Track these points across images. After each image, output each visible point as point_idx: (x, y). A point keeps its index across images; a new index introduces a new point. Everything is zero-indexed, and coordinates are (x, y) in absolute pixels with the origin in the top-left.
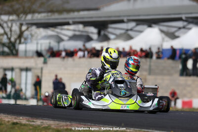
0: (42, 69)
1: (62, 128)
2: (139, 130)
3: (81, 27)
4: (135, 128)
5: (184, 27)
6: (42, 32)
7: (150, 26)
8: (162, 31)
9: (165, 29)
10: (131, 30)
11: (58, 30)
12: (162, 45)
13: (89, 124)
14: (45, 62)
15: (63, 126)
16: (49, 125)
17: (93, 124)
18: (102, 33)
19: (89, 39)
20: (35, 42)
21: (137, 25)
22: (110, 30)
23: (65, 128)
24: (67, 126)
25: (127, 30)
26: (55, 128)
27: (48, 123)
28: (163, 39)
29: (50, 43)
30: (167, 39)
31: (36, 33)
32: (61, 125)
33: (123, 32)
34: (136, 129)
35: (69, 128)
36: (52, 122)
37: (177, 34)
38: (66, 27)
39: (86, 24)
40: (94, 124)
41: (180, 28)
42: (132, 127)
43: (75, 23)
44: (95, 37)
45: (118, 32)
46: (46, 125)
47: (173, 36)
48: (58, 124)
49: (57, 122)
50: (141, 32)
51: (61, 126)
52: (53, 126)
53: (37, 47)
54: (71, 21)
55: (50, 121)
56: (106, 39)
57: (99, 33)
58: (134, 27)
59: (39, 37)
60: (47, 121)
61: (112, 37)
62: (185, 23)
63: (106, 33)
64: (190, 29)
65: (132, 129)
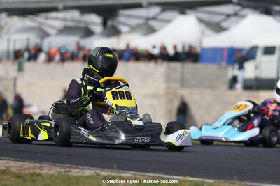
0: (15, 80)
1: (27, 171)
2: (143, 174)
3: (75, 14)
4: (137, 171)
5: (236, 14)
6: (17, 22)
7: (183, 13)
8: (201, 21)
9: (205, 17)
10: (154, 18)
11: (41, 19)
12: (200, 43)
13: (69, 166)
14: (20, 69)
15: (28, 169)
16: (8, 168)
17: (74, 166)
18: (110, 23)
19: (88, 33)
20: (5, 37)
21: (163, 11)
22: (121, 19)
23: (32, 171)
24: (34, 168)
25: (148, 19)
26: (17, 171)
27: (7, 165)
28: (203, 33)
29: (28, 40)
30: (208, 32)
31: (6, 24)
32: (25, 167)
33: (141, 21)
34: (138, 173)
35: (38, 171)
36: (13, 162)
37: (224, 25)
38: (54, 14)
39: (85, 10)
40: (76, 165)
41: (229, 16)
42: (132, 170)
43: (66, 8)
44: (98, 29)
45: (134, 22)
46: (4, 168)
47: (218, 28)
48: (21, 166)
49: (20, 163)
50: (168, 21)
51: (25, 169)
52: (13, 169)
53: (8, 45)
54: (60, 6)
55: (10, 162)
56: (115, 32)
57: (105, 24)
58: (159, 14)
59: (12, 30)
60: (5, 162)
61: (124, 29)
62: (237, 8)
63: (116, 24)
64: (244, 16)
65: (132, 172)
